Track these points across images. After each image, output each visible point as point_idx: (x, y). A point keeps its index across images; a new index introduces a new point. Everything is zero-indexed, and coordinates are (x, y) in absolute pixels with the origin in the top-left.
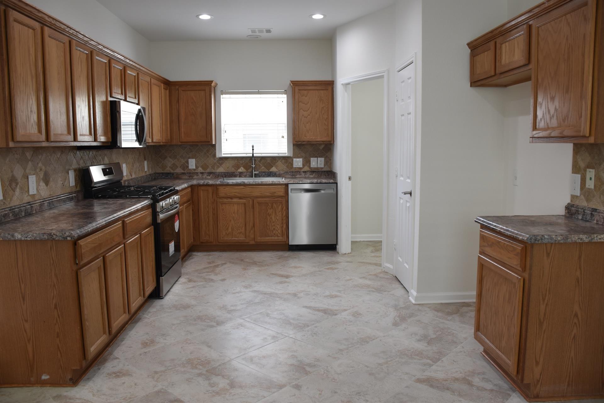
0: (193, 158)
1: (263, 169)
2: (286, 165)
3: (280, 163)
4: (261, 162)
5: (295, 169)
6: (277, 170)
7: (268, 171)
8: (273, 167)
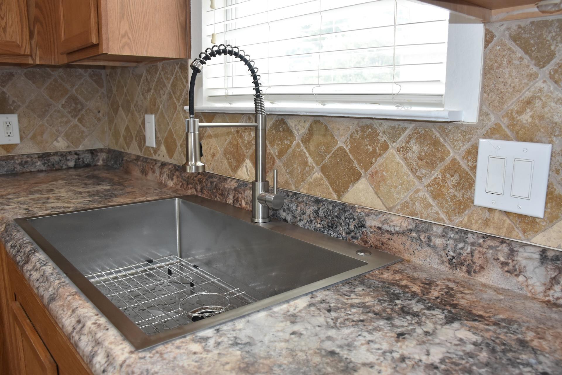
0: (152, 113)
1: (317, 183)
2: (427, 181)
3: (398, 158)
4: (312, 147)
5: (487, 223)
6: (379, 206)
7: (339, 198)
8: (357, 177)
